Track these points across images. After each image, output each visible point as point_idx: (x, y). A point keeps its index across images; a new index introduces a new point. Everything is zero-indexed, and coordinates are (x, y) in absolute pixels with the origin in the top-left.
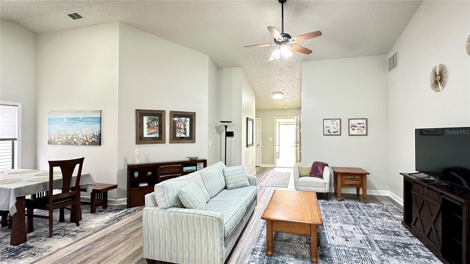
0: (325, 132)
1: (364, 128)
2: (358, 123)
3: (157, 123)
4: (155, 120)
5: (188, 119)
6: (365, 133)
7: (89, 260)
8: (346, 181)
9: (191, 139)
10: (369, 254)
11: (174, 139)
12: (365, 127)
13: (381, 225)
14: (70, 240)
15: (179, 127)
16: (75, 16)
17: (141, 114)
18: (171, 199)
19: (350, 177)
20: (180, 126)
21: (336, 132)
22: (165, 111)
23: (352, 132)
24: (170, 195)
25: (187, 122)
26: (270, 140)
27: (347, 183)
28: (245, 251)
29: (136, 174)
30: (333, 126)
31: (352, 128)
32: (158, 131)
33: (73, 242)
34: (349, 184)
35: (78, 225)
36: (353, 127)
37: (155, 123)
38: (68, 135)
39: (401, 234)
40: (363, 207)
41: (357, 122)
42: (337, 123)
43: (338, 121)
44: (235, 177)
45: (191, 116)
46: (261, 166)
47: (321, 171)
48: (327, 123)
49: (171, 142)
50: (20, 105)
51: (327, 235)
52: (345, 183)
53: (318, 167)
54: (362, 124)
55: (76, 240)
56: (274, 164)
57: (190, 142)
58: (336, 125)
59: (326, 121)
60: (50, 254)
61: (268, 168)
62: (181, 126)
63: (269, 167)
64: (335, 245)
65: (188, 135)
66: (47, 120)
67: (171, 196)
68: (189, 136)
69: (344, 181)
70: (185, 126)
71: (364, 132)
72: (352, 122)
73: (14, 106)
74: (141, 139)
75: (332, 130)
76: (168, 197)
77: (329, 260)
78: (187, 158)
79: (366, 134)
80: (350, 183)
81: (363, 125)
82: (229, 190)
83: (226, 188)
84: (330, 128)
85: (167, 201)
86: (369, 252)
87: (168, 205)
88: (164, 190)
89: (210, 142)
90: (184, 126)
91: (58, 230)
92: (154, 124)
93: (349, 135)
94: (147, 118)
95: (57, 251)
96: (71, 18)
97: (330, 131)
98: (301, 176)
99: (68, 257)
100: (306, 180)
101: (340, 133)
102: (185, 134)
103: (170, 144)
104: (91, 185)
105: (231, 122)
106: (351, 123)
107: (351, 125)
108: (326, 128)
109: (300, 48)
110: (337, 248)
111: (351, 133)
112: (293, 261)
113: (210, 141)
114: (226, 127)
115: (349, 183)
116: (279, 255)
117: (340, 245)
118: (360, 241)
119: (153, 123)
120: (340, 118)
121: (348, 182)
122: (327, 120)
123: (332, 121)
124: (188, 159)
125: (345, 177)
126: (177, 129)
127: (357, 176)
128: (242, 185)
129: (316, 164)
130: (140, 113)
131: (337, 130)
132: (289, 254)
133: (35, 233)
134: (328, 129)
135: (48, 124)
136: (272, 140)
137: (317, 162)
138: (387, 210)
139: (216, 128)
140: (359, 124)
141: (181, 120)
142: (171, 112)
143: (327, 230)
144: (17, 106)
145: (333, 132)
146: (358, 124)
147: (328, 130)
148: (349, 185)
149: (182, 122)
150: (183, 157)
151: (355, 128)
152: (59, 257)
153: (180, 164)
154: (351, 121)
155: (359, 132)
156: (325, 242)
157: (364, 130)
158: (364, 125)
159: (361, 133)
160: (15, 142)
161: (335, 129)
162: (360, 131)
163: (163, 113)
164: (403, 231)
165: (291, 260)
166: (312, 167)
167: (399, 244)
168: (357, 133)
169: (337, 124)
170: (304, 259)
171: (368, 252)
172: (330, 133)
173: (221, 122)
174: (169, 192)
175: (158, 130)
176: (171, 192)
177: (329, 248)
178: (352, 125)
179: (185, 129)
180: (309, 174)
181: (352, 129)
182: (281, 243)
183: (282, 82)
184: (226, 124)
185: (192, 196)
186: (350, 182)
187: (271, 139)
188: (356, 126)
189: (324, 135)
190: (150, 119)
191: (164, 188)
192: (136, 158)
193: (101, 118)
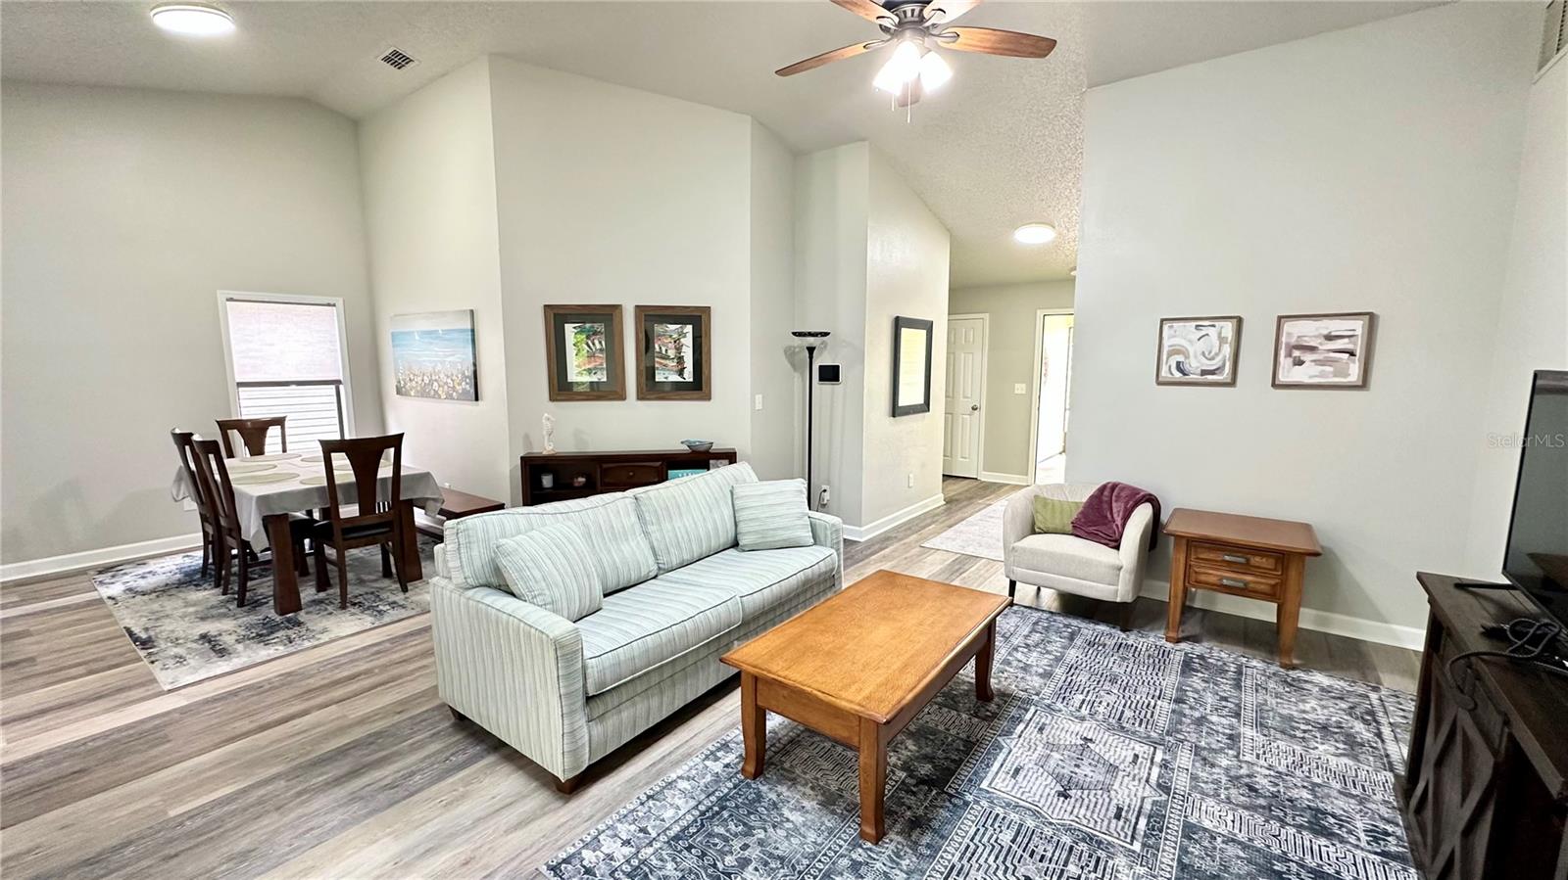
0: (1164, 373)
1: (1352, 354)
2: (1325, 332)
3: (600, 343)
4: (595, 333)
5: (689, 328)
6: (1354, 374)
7: (363, 677)
8: (1211, 572)
9: (698, 387)
10: (1109, 870)
11: (650, 388)
12: (1358, 354)
13: (1280, 769)
14: (367, 620)
15: (664, 352)
16: (398, 60)
17: (558, 317)
18: (477, 563)
19: (1227, 558)
20: (666, 350)
21: (1212, 372)
22: (620, 306)
23: (1289, 373)
24: (475, 553)
25: (685, 337)
26: (1016, 392)
27: (1212, 580)
28: (699, 741)
29: (547, 481)
30: (1201, 346)
31: (1289, 355)
32: (605, 366)
33: (369, 626)
34: (1218, 582)
35: (405, 590)
36: (1296, 353)
37: (596, 342)
38: (424, 375)
39: (1343, 833)
40: (1261, 679)
41: (1317, 329)
42: (1220, 333)
43: (1228, 329)
44: (763, 516)
45: (697, 319)
46: (983, 480)
47: (1119, 521)
48: (1178, 336)
49: (641, 397)
50: (340, 302)
51: (1000, 758)
52: (1203, 578)
53: (1114, 505)
54: (1346, 340)
55: (376, 625)
56: (1027, 475)
57: (695, 396)
58: (1217, 343)
59: (1171, 327)
60: (316, 647)
61: (1001, 486)
62: (669, 351)
63: (1008, 485)
64: (997, 798)
65: (689, 376)
66: (390, 336)
67: (478, 556)
68: (691, 380)
69: (1197, 570)
70: (679, 349)
71: (1350, 372)
72: (1294, 331)
73: (329, 305)
74: (561, 388)
75: (1195, 364)
76: (470, 558)
77: (928, 846)
78: (682, 443)
79: (1360, 383)
80: (1225, 582)
81: (1350, 343)
82: (744, 551)
83: (735, 545)
84: (1187, 357)
85: (466, 569)
86: (1117, 861)
87: (469, 580)
88: (461, 540)
89: (759, 398)
90: (677, 349)
91: (367, 593)
92: (594, 344)
93: (1274, 385)
94: (575, 328)
95: (332, 641)
96: (392, 67)
97: (1187, 367)
98: (1037, 530)
99: (333, 660)
100: (1044, 548)
101: (1230, 377)
102: (681, 373)
103: (640, 402)
104: (434, 500)
105: (826, 334)
106: (1289, 334)
107: (1287, 344)
108: (1171, 353)
109: (994, 38)
110: (998, 810)
111: (1282, 378)
112: (807, 812)
113: (761, 396)
114: (811, 350)
115: (1221, 580)
116: (779, 782)
117: (1022, 803)
118: (1120, 810)
119: (590, 342)
120: (1236, 315)
121: (1218, 576)
122: (1176, 325)
123: (1197, 326)
124: (685, 448)
125: (1202, 556)
126: (657, 359)
127: (1263, 556)
128: (784, 540)
129: (1106, 493)
130: (555, 314)
131: (1220, 364)
132: (812, 788)
133: (328, 595)
134: (1180, 358)
135: (394, 346)
136: (1024, 392)
137: (1114, 486)
138: (1372, 713)
139: (786, 354)
140: (1329, 338)
141: (666, 331)
142: (640, 310)
143: (1020, 736)
144: (334, 305)
145: (1199, 371)
146: (1322, 340)
147: (1178, 363)
148: (1218, 586)
149: (671, 336)
150: (673, 442)
151: (1307, 357)
152: (325, 656)
153: (658, 461)
154: (1287, 327)
155: (1322, 375)
156: (970, 780)
157: (1351, 365)
158: (1355, 344)
159: (1335, 376)
160: (341, 387)
161: (1213, 359)
162: (1331, 369)
163: (617, 311)
164: (1371, 818)
165: (803, 807)
166: (1087, 502)
167: (1294, 867)
168: (1311, 377)
169: (1222, 340)
170: (847, 816)
171: (1111, 863)
172: (1185, 374)
173: (794, 334)
174: (474, 546)
175: (604, 361)
176: (479, 546)
177: (966, 804)
178: (1293, 341)
179: (680, 360)
180: (1070, 528)
181: (1290, 360)
182: (822, 745)
183: (1033, 178)
184: (811, 341)
185: (530, 564)
186: (1228, 578)
187: (1020, 388)
188: (1312, 349)
189: (1159, 383)
190: (581, 332)
191: (460, 534)
192: (546, 438)
193: (473, 331)
